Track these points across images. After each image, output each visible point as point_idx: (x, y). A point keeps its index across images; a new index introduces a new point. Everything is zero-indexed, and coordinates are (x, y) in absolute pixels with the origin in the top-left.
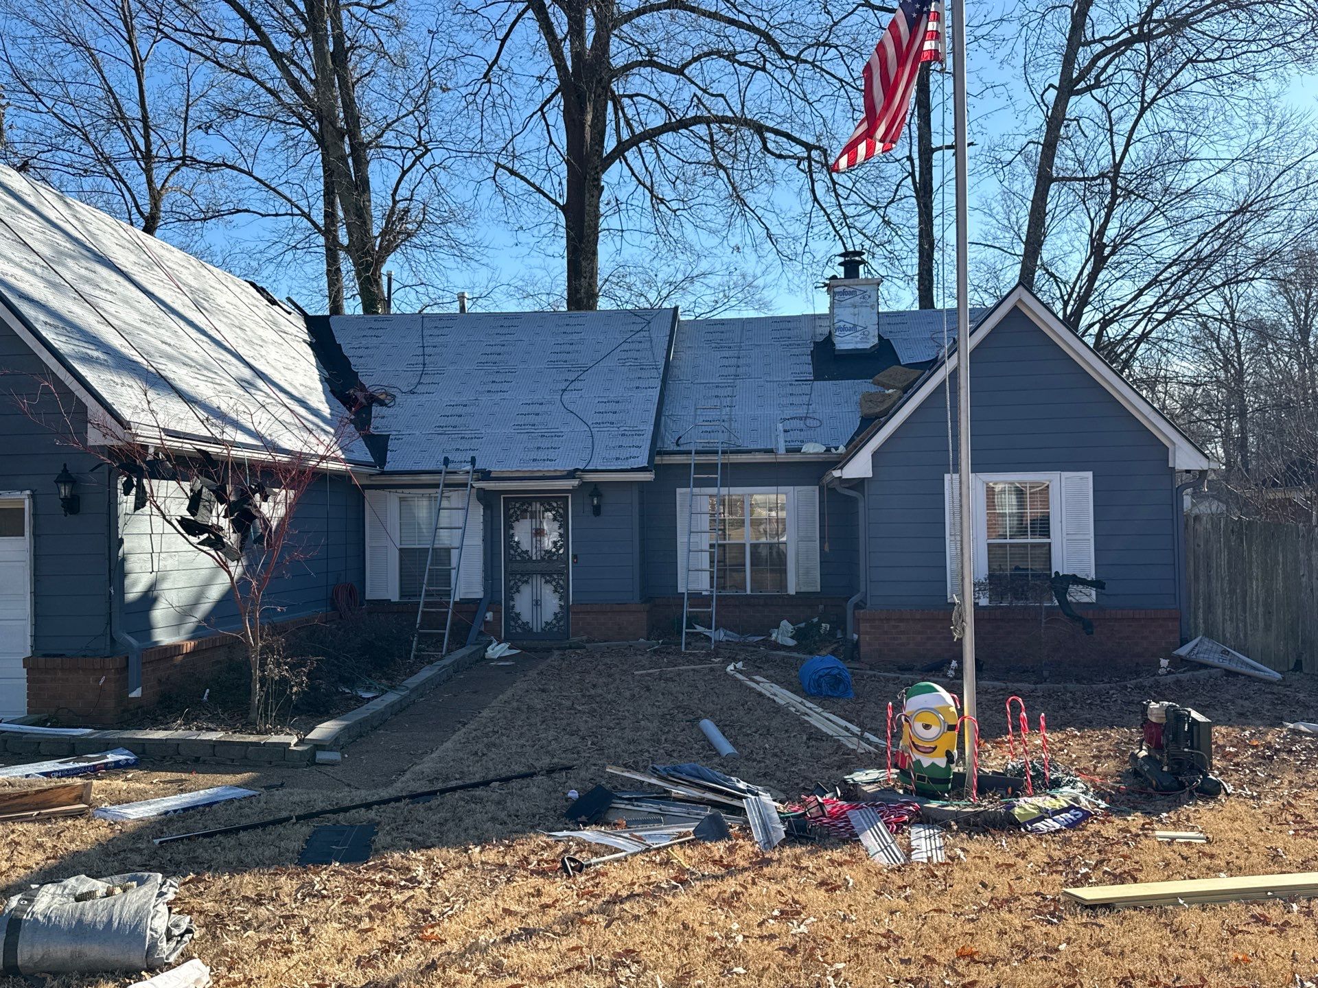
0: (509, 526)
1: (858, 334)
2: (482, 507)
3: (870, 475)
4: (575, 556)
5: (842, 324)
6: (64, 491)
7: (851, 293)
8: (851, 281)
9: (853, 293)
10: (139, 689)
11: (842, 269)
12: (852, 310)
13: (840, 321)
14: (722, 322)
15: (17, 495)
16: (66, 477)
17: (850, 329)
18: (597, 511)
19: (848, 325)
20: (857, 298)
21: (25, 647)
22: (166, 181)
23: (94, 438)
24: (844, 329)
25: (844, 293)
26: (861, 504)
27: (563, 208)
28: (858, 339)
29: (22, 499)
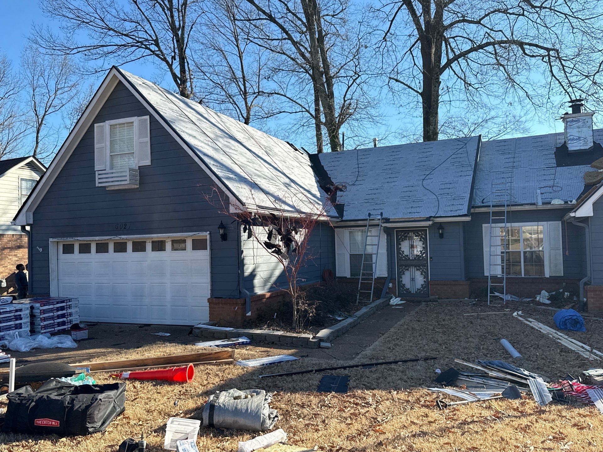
0: (399, 244)
1: (581, 142)
2: (386, 235)
3: (592, 215)
4: (431, 258)
5: (572, 137)
6: (221, 231)
7: (576, 121)
8: (576, 115)
9: (578, 121)
10: (250, 312)
11: (571, 109)
12: (577, 130)
13: (571, 136)
14: (505, 141)
15: (204, 233)
16: (222, 226)
17: (577, 139)
18: (441, 236)
19: (575, 138)
20: (580, 124)
21: (207, 294)
22: (252, 102)
23: (232, 210)
24: (573, 139)
25: (572, 121)
26: (587, 230)
27: (421, 94)
28: (581, 144)
29: (206, 235)
